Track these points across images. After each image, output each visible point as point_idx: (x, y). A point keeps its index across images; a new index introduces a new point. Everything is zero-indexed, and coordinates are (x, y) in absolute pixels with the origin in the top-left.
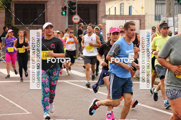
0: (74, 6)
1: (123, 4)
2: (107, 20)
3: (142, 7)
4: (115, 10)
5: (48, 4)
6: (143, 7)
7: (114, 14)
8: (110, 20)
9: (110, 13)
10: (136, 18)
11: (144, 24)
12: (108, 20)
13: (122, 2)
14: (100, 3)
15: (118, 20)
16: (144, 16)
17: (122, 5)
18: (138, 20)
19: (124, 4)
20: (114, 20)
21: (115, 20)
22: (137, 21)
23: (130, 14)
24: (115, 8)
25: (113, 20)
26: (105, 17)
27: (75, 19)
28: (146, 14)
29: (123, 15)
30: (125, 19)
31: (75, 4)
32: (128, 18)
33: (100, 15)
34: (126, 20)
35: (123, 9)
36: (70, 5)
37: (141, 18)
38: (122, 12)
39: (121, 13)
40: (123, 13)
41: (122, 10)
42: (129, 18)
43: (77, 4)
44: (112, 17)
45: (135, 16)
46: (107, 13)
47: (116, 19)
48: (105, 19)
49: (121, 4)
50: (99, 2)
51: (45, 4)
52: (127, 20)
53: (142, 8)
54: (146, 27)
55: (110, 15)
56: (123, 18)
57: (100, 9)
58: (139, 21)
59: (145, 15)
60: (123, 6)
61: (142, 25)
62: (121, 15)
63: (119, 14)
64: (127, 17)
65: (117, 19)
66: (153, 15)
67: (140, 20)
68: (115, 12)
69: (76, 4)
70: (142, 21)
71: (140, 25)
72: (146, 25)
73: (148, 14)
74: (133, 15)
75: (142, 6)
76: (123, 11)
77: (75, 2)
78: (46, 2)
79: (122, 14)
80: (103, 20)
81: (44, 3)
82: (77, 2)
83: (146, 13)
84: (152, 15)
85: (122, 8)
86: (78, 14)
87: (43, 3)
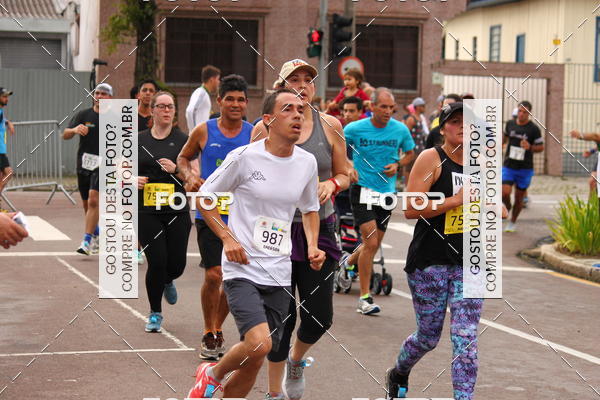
0: (345, 29)
1: (500, 27)
2: (446, 77)
3: (553, 38)
4: (475, 46)
5: (267, 21)
6: (559, 38)
7: (470, 58)
8: (456, 78)
9: (457, 55)
10: (537, 74)
11: (561, 91)
12: (451, 77)
13: (495, 22)
14: (429, 22)
15: (481, 78)
16: (561, 67)
17: (496, 32)
18: (543, 78)
19: (503, 28)
20: (470, 75)
21: (471, 78)
22: (540, 81)
23: (520, 60)
24: (475, 39)
25: (466, 78)
26: (439, 67)
28: (569, 60)
29: (498, 63)
30: (501, 73)
31: (348, 23)
32: (510, 71)
33: (427, 58)
34: (504, 78)
35: (499, 42)
36: (335, 26)
37: (551, 72)
38: (495, 54)
39: (491, 57)
40: (498, 57)
41: (495, 46)
42: (516, 71)
43: (357, 25)
44: (463, 69)
45: (533, 65)
46: (450, 55)
47: (474, 75)
48: (439, 72)
49: (492, 29)
50: (425, 20)
51: (257, 22)
52: (509, 77)
53: (556, 42)
54: (566, 101)
55: (457, 60)
56: (497, 70)
57: (428, 41)
58: (545, 81)
59: (563, 65)
60: (499, 35)
61: (553, 95)
62: (490, 61)
63: (487, 59)
64: (508, 68)
65: (478, 75)
66: (588, 65)
67: (549, 81)
68: (475, 53)
69: (354, 23)
70: (553, 83)
71: (548, 93)
72: (566, 95)
73: (573, 61)
74: (527, 64)
75: (557, 36)
76: (499, 49)
77: (349, 17)
78: (263, 15)
79: (495, 60)
80: (436, 74)
81: (256, 19)
82: (357, 17)
83: (568, 57)
84: (584, 65)
85: (496, 39)
86: (359, 56)
87: (252, 18)
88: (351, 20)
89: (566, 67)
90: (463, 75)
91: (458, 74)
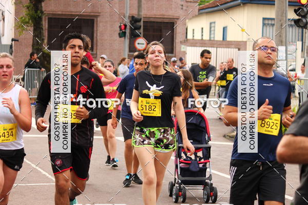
0: (138, 24)
1: (214, 23)
2: (188, 47)
4: (202, 32)
5: (99, 19)
7: (200, 38)
8: (193, 48)
9: (193, 36)
10: (233, 46)
12: (190, 47)
13: (212, 20)
17: (213, 25)
18: (236, 48)
19: (216, 23)
20: (200, 47)
22: (235, 50)
23: (225, 39)
24: (202, 28)
25: (198, 48)
26: (185, 42)
27: (138, 44)
28: (249, 39)
29: (214, 40)
30: (215, 46)
31: (139, 20)
32: (220, 44)
33: (179, 38)
34: (217, 48)
35: (214, 30)
36: (133, 22)
37: (240, 45)
38: (212, 36)
39: (210, 38)
40: (214, 37)
41: (212, 32)
42: (223, 44)
43: (144, 22)
44: (197, 43)
45: (231, 41)
46: (190, 36)
47: (202, 47)
48: (185, 45)
49: (211, 24)
50: (178, 19)
51: (94, 20)
52: (219, 47)
53: (243, 30)
55: (193, 39)
56: (213, 44)
57: (179, 29)
58: (237, 50)
59: (246, 42)
60: (214, 27)
62: (210, 40)
63: (208, 39)
65: (204, 47)
67: (239, 49)
68: (202, 35)
73: (251, 40)
74: (228, 41)
75: (243, 27)
76: (214, 34)
77: (140, 18)
78: (97, 16)
79: (212, 39)
80: (183, 46)
81: (93, 18)
82: (144, 17)
85: (213, 29)
87: (91, 18)
88: (141, 19)
89: (248, 43)
90: (197, 46)
91: (194, 46)
